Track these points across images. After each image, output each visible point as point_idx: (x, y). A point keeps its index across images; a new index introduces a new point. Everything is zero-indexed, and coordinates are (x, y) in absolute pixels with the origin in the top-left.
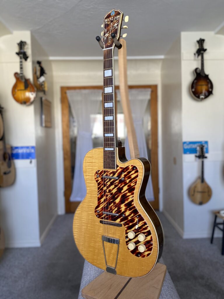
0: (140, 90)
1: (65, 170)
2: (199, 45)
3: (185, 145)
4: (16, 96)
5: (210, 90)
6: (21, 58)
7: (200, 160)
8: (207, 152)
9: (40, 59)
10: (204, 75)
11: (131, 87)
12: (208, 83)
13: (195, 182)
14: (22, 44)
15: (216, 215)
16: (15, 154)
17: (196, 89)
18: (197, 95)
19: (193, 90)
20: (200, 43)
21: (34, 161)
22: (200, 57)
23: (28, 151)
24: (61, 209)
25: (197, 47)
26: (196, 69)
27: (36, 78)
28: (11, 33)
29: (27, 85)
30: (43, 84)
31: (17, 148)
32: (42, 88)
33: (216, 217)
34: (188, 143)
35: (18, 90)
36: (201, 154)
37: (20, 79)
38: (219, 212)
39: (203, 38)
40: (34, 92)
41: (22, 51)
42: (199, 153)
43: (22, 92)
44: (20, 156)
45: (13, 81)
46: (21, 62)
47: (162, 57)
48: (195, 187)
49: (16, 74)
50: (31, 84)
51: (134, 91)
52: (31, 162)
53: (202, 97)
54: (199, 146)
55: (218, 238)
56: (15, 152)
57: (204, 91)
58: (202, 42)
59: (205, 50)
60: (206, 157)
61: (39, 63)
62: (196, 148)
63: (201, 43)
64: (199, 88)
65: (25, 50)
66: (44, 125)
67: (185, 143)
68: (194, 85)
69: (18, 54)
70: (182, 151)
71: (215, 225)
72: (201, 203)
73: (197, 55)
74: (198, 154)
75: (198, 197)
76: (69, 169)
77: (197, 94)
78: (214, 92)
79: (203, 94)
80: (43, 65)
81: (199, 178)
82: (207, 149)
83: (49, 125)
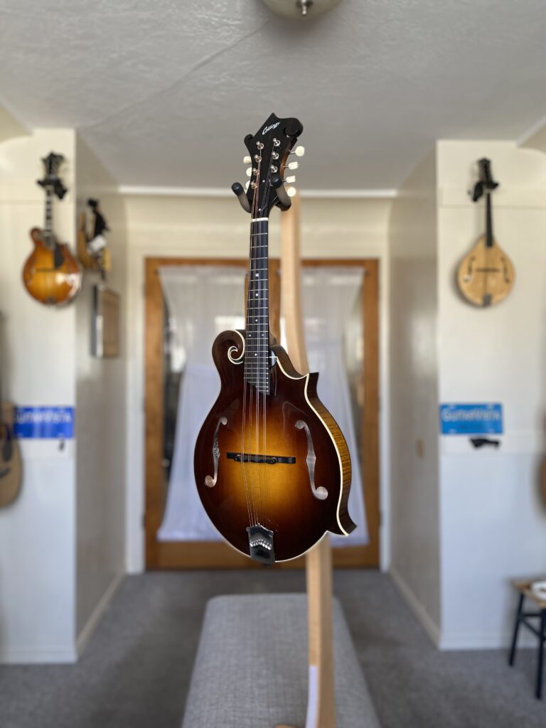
3: (445, 412)
4: (31, 283)
6: (49, 193)
8: (500, 431)
14: (52, 161)
15: (522, 592)
16: (23, 425)
21: (70, 444)
23: (56, 418)
24: (134, 560)
27: (83, 240)
29: (60, 257)
30: (100, 254)
31: (29, 410)
32: (98, 264)
33: (522, 598)
34: (452, 408)
35: (38, 271)
37: (44, 244)
38: (529, 587)
41: (53, 177)
43: (48, 274)
44: (37, 431)
46: (49, 203)
47: (392, 193)
49: (35, 232)
50: (69, 255)
52: (62, 447)
55: (527, 651)
56: (22, 419)
60: (497, 444)
61: (93, 204)
67: (444, 407)
69: (42, 183)
70: (438, 427)
71: (520, 617)
82: (500, 423)
83: (111, 350)
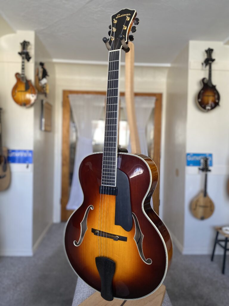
0: (144, 97)
1: (63, 176)
2: (207, 55)
3: (189, 156)
4: (15, 97)
5: (217, 101)
6: (23, 58)
7: (203, 174)
8: (211, 165)
9: (43, 61)
10: (211, 86)
12: (215, 94)
13: (197, 196)
14: (25, 44)
15: (218, 231)
16: (11, 157)
17: (202, 100)
18: (203, 106)
19: (200, 100)
20: (208, 53)
21: (31, 166)
22: (208, 67)
23: (25, 155)
24: (56, 217)
25: (205, 56)
26: (203, 80)
27: (37, 80)
28: (13, 32)
29: (28, 86)
30: (45, 86)
31: (14, 151)
32: (44, 90)
33: (218, 233)
34: (192, 155)
35: (19, 91)
36: (205, 167)
37: (21, 80)
38: (221, 229)
39: (211, 47)
40: (35, 93)
41: (25, 51)
42: (203, 166)
43: (23, 93)
44: (17, 160)
45: (14, 81)
46: (23, 62)
47: (169, 65)
48: (198, 201)
49: (17, 75)
50: (32, 85)
51: (138, 99)
52: (28, 167)
53: (208, 108)
54: (203, 159)
55: (219, 256)
56: (12, 155)
57: (210, 102)
58: (211, 51)
59: (213, 60)
60: (210, 171)
61: (42, 64)
62: (200, 161)
63: (210, 53)
64: (206, 98)
65: (28, 51)
66: (43, 128)
67: (188, 154)
68: (201, 96)
69: (20, 54)
70: (185, 163)
71: (217, 241)
72: (202, 218)
73: (204, 65)
74: (201, 167)
75: (200, 211)
76: (67, 176)
77: (203, 104)
78: (221, 103)
79: (210, 105)
80: (46, 67)
81: (201, 191)
82: (211, 162)
83: (48, 129)
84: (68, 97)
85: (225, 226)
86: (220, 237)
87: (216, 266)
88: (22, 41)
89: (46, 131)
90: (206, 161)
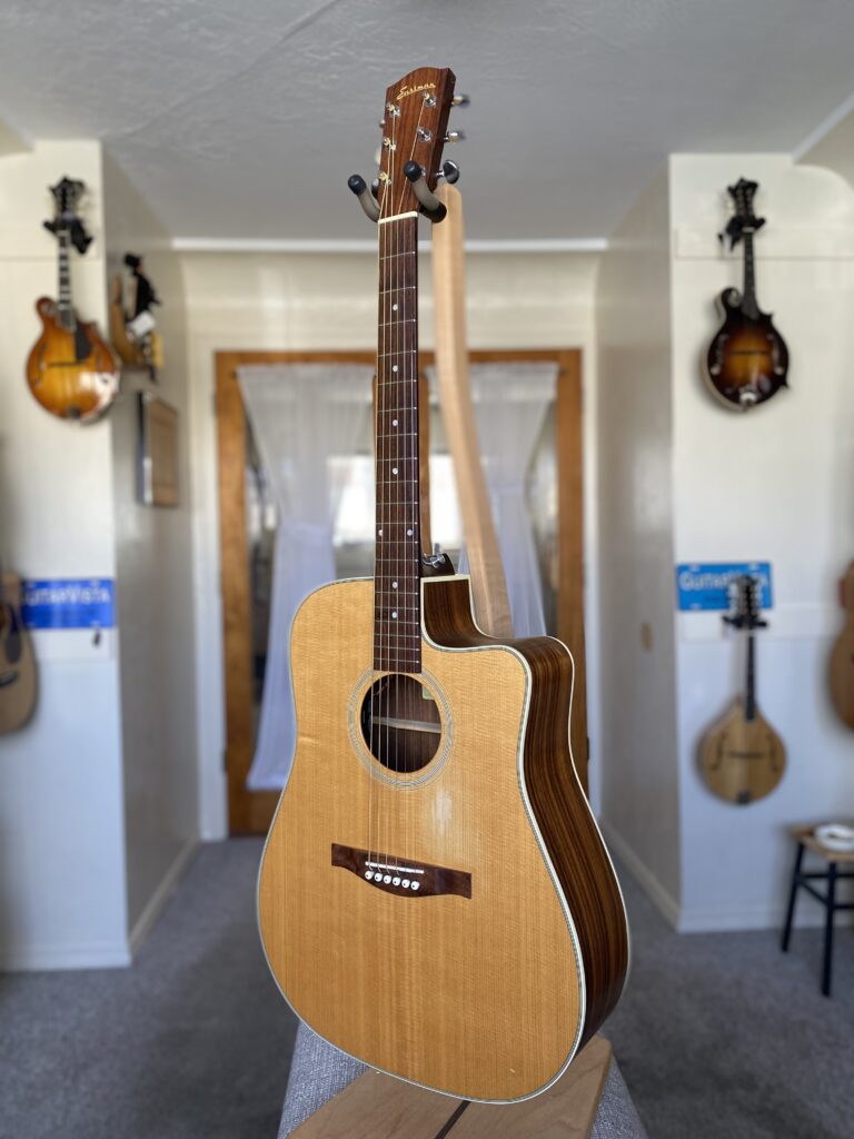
0: (514, 366)
1: (230, 668)
2: (737, 203)
3: (685, 575)
4: (41, 386)
5: (779, 371)
6: (62, 244)
7: (743, 635)
8: (768, 604)
9: (134, 247)
10: (754, 316)
11: (480, 358)
12: (770, 344)
13: (721, 719)
14: (66, 192)
15: (800, 841)
16: (36, 607)
17: (724, 368)
18: (729, 391)
19: (716, 370)
20: (741, 198)
21: (110, 636)
22: (740, 249)
23: (87, 597)
24: (212, 822)
25: (731, 211)
26: (726, 294)
27: (119, 321)
28: (25, 147)
29: (86, 345)
30: (147, 340)
31: (43, 585)
32: (144, 356)
33: (801, 850)
34: (695, 569)
35: (52, 365)
36: (745, 612)
37: (59, 323)
38: (811, 833)
39: (750, 177)
40: (112, 371)
41: (68, 216)
42: (739, 607)
43: (66, 370)
44: (57, 618)
45: (33, 328)
46: (63, 258)
47: (600, 244)
48: (724, 736)
49: (43, 303)
50: (99, 342)
51: (492, 373)
52: (97, 640)
53: (747, 396)
54: (738, 581)
55: (809, 931)
56: (36, 599)
57: (755, 376)
58: (749, 192)
59: (759, 223)
60: (763, 624)
61: (133, 261)
62: (726, 590)
63: (745, 196)
64: (737, 363)
65: (80, 214)
66: (148, 496)
67: (683, 569)
68: (719, 353)
69: (51, 227)
70: (673, 599)
71: (798, 879)
72: (744, 799)
73: (727, 241)
74: (732, 612)
75: (735, 772)
76: (246, 665)
77: (730, 385)
78: (792, 378)
79: (753, 386)
80: (150, 270)
81: (737, 700)
82: (768, 592)
83: (167, 496)
84: (234, 376)
85: (826, 823)
86: (811, 863)
87: (800, 970)
88: (55, 180)
89: (158, 504)
90: (748, 592)
